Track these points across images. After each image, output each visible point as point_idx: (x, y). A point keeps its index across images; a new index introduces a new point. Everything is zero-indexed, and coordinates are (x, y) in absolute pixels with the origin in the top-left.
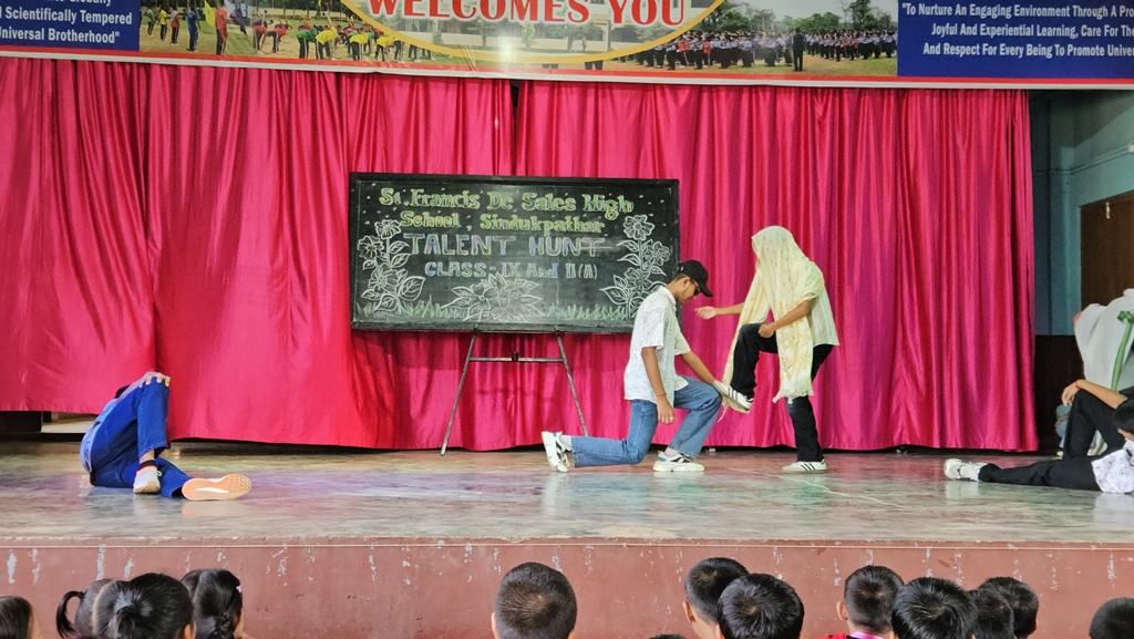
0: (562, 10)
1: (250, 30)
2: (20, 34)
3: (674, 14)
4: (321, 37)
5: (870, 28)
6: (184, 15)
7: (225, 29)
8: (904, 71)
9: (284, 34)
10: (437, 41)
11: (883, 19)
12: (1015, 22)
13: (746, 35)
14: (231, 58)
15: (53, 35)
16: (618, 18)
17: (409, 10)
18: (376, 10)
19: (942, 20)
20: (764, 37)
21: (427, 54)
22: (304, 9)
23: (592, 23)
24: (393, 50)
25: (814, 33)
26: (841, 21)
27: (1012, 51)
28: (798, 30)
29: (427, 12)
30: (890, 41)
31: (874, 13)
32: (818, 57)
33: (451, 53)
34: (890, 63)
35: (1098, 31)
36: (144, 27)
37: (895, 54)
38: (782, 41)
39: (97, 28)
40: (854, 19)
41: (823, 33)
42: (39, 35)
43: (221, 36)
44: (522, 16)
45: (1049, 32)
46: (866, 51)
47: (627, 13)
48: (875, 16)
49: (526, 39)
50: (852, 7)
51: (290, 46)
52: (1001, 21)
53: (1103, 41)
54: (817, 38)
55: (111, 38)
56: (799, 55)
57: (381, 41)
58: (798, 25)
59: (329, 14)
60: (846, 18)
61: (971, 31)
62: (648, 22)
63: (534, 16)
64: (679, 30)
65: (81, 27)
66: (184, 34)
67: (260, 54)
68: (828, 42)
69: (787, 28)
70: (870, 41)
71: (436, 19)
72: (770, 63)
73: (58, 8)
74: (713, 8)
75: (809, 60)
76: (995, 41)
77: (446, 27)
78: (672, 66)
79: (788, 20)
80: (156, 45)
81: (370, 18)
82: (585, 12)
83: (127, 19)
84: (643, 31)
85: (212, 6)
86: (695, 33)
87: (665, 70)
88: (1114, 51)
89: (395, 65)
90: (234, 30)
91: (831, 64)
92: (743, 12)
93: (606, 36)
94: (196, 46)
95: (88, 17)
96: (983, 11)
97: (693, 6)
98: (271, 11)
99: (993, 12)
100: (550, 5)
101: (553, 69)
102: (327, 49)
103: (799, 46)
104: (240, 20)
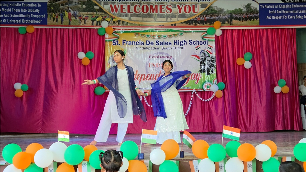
0: (164, 10)
1: (78, 18)
2: (15, 21)
3: (196, 10)
4: (97, 19)
5: (251, 12)
6: (59, 15)
7: (71, 18)
8: (261, 25)
9: (87, 19)
10: (130, 19)
11: (255, 9)
12: (292, 9)
13: (216, 15)
14: (73, 26)
15: (23, 21)
16: (180, 12)
17: (122, 11)
18: (113, 12)
19: (271, 9)
20: (221, 16)
21: (127, 23)
23: (173, 13)
24: (117, 23)
25: (235, 14)
26: (243, 11)
27: (292, 17)
28: (231, 13)
29: (127, 12)
30: (257, 16)
31: (252, 8)
32: (237, 21)
33: (134, 23)
34: (257, 22)
37: (258, 19)
38: (227, 16)
39: (36, 19)
40: (247, 10)
41: (238, 14)
42: (20, 21)
43: (70, 20)
44: (153, 12)
45: (302, 12)
46: (250, 19)
47: (183, 10)
48: (253, 9)
49: (154, 19)
50: (246, 6)
51: (89, 22)
52: (288, 9)
54: (236, 15)
55: (39, 22)
56: (231, 20)
57: (114, 20)
58: (231, 12)
59: (100, 13)
60: (244, 10)
61: (280, 12)
62: (189, 12)
63: (157, 12)
64: (197, 14)
65: (31, 19)
66: (60, 20)
68: (239, 16)
69: (228, 13)
70: (251, 16)
71: (129, 13)
72: (224, 23)
73: (24, 13)
74: (207, 8)
76: (287, 15)
77: (132, 16)
79: (228, 11)
81: (111, 14)
82: (171, 10)
83: (44, 16)
84: (187, 15)
86: (202, 15)
90: (73, 18)
91: (240, 23)
92: (215, 9)
93: (177, 17)
94: (63, 23)
95: (33, 16)
96: (283, 7)
97: (201, 8)
98: (84, 13)
99: (286, 7)
100: (161, 9)
101: (162, 26)
102: (99, 23)
103: (231, 18)
104: (75, 15)
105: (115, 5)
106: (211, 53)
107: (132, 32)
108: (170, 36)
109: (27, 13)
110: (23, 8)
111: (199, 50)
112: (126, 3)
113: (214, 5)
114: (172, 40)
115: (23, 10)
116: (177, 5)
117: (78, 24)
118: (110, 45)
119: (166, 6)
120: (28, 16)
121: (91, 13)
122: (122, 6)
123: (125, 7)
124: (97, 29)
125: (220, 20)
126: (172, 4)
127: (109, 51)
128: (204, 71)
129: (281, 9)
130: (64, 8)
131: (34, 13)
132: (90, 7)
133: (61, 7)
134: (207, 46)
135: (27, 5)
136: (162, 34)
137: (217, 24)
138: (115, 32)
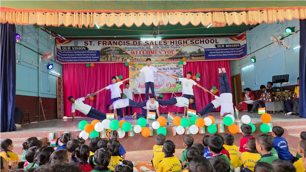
0: (158, 53)
1: (115, 58)
2: (84, 60)
3: (173, 52)
4: (125, 58)
5: (201, 53)
6: (106, 56)
8: (206, 59)
9: (120, 58)
10: (141, 58)
12: (221, 51)
13: (183, 55)
14: (113, 62)
15: (88, 60)
16: (166, 54)
17: (137, 54)
18: (132, 54)
19: (211, 51)
20: (186, 55)
21: (139, 60)
22: (122, 54)
24: (135, 60)
27: (221, 55)
28: (191, 54)
29: (139, 54)
31: (201, 51)
32: (194, 57)
33: (143, 59)
34: (204, 58)
35: (233, 52)
36: (100, 58)
37: (204, 56)
38: (189, 55)
39: (94, 59)
42: (86, 60)
43: (111, 59)
44: (152, 54)
45: (226, 52)
46: (200, 56)
47: (167, 53)
49: (153, 57)
50: (198, 50)
51: (120, 60)
52: (219, 51)
53: (234, 53)
54: (193, 55)
55: (96, 60)
56: (191, 57)
57: (133, 58)
59: (126, 55)
60: (197, 52)
61: (215, 52)
62: (170, 53)
63: (154, 54)
64: (174, 55)
65: (92, 59)
66: (106, 59)
67: (117, 61)
68: (195, 55)
69: (189, 54)
71: (140, 55)
72: (187, 59)
73: (89, 56)
74: (179, 51)
75: (192, 58)
76: (218, 54)
77: (142, 56)
78: (173, 60)
79: (189, 52)
80: (103, 61)
81: (131, 55)
82: (161, 53)
83: (98, 57)
84: (169, 55)
85: (110, 55)
86: (176, 55)
87: (172, 60)
88: (235, 54)
89: (135, 62)
90: (113, 58)
91: (196, 58)
92: (183, 52)
93: (164, 56)
94: (108, 60)
95: (93, 57)
96: (216, 50)
97: (176, 51)
98: (118, 55)
99: (218, 50)
100: (156, 52)
101: (157, 61)
102: (126, 60)
103: (191, 56)
104: (114, 57)
105: (133, 51)
106: (181, 74)
107: (142, 64)
108: (161, 66)
109: (90, 56)
110: (88, 53)
111: (176, 72)
112: (139, 50)
113: (182, 50)
114: (162, 68)
115: (88, 55)
116: (164, 50)
117: (115, 61)
118: (131, 71)
119: (158, 51)
120: (90, 57)
121: (122, 55)
122: (137, 51)
123: (138, 52)
124: (125, 63)
125: (185, 57)
126: (161, 50)
127: (131, 74)
128: (178, 83)
129: (216, 51)
130: (108, 53)
131: (93, 56)
132: (121, 52)
133: (107, 53)
134: (179, 70)
135: (90, 52)
136: (157, 65)
137: (184, 59)
138: (133, 64)
